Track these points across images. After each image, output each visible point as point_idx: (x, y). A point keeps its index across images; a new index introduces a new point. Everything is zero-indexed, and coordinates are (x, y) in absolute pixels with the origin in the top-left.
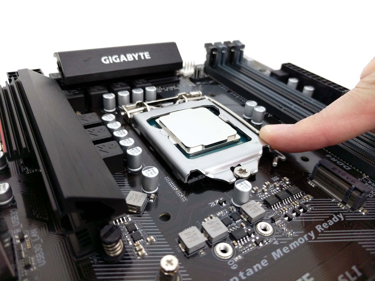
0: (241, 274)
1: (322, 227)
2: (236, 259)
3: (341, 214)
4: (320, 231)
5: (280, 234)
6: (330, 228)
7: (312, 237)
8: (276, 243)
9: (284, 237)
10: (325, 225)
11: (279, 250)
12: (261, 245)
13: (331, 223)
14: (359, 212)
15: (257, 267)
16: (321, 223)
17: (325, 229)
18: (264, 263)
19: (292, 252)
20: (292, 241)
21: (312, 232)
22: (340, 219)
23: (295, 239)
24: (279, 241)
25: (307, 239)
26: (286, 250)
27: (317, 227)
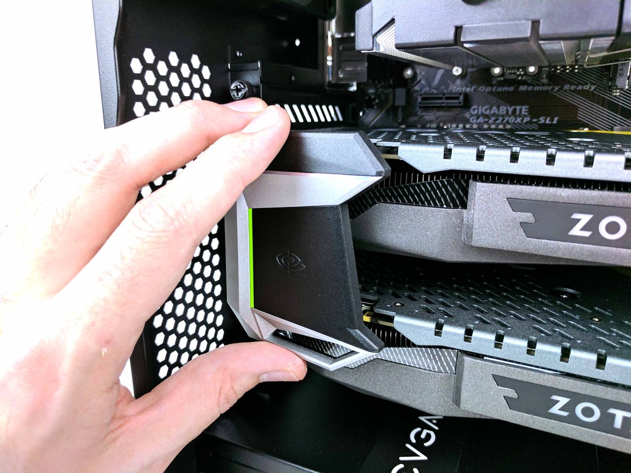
0: (494, 88)
1: (570, 87)
2: (499, 79)
3: (595, 86)
4: (565, 88)
5: (538, 78)
6: (575, 91)
7: (554, 89)
8: (529, 82)
9: (538, 81)
10: (573, 88)
11: (526, 87)
12: (520, 78)
13: (580, 87)
14: (612, 92)
15: (506, 89)
16: (572, 84)
17: (570, 90)
18: (511, 89)
19: (533, 91)
20: (539, 85)
21: (559, 87)
22: (590, 88)
23: (543, 85)
24: (532, 81)
25: (550, 89)
26: (530, 88)
27: (566, 85)
